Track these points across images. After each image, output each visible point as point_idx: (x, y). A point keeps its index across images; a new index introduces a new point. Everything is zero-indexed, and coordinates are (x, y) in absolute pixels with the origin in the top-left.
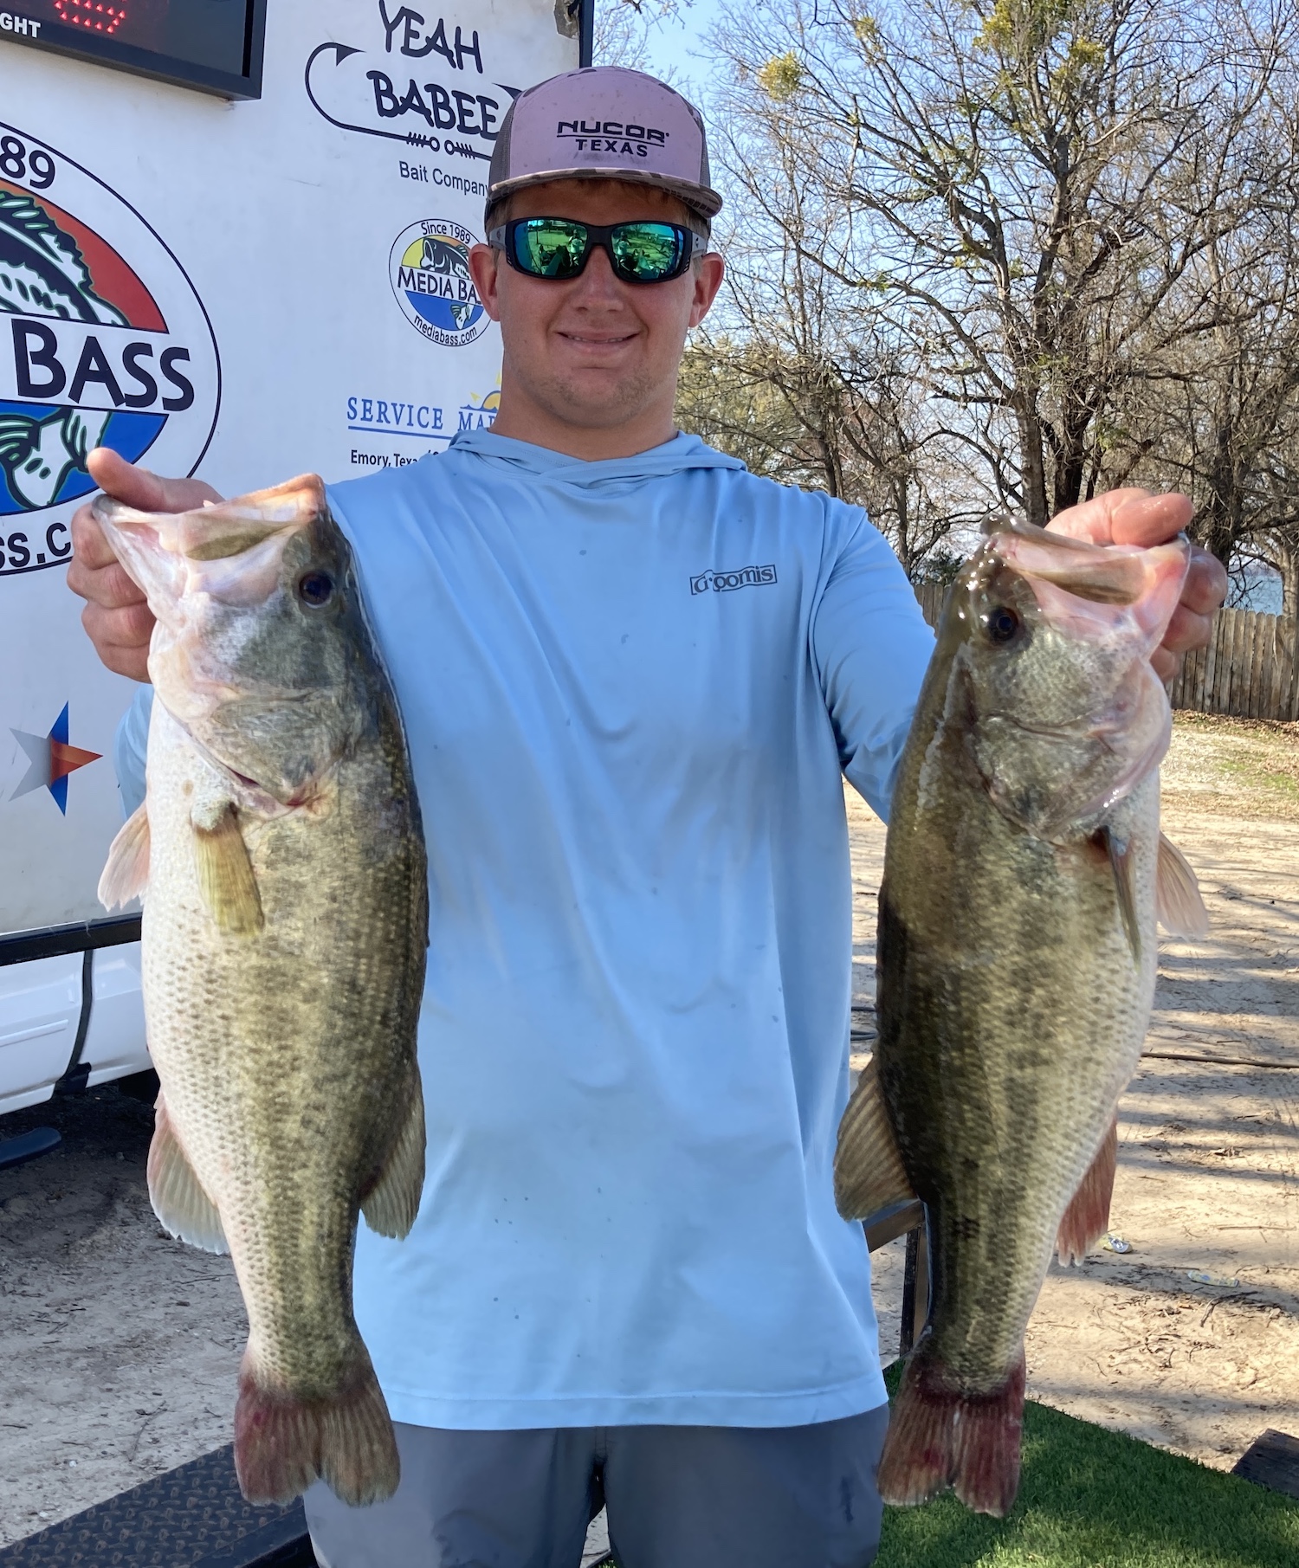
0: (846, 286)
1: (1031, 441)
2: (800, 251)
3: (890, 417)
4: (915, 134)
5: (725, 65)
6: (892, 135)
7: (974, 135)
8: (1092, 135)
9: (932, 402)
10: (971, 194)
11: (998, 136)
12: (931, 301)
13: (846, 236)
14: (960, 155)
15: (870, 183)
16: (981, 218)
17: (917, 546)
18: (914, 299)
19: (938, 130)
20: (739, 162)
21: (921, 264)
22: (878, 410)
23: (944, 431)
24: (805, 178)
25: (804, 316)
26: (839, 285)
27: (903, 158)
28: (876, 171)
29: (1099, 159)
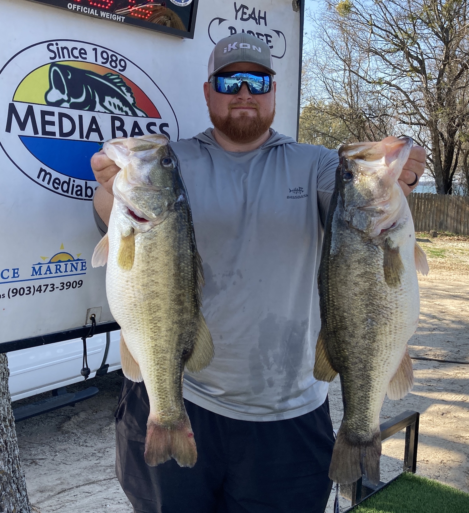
0: (367, 83)
1: (435, 139)
2: (350, 71)
3: (383, 130)
4: (393, 28)
5: (323, 4)
6: (384, 28)
7: (414, 28)
8: (457, 27)
9: (398, 125)
10: (413, 50)
11: (423, 28)
12: (398, 89)
13: (367, 65)
14: (409, 36)
15: (376, 46)
16: (417, 59)
18: (391, 88)
19: (401, 26)
20: (328, 39)
21: (395, 75)
22: (379, 128)
24: (352, 44)
25: (351, 94)
26: (364, 83)
27: (388, 37)
28: (379, 42)
29: (460, 36)
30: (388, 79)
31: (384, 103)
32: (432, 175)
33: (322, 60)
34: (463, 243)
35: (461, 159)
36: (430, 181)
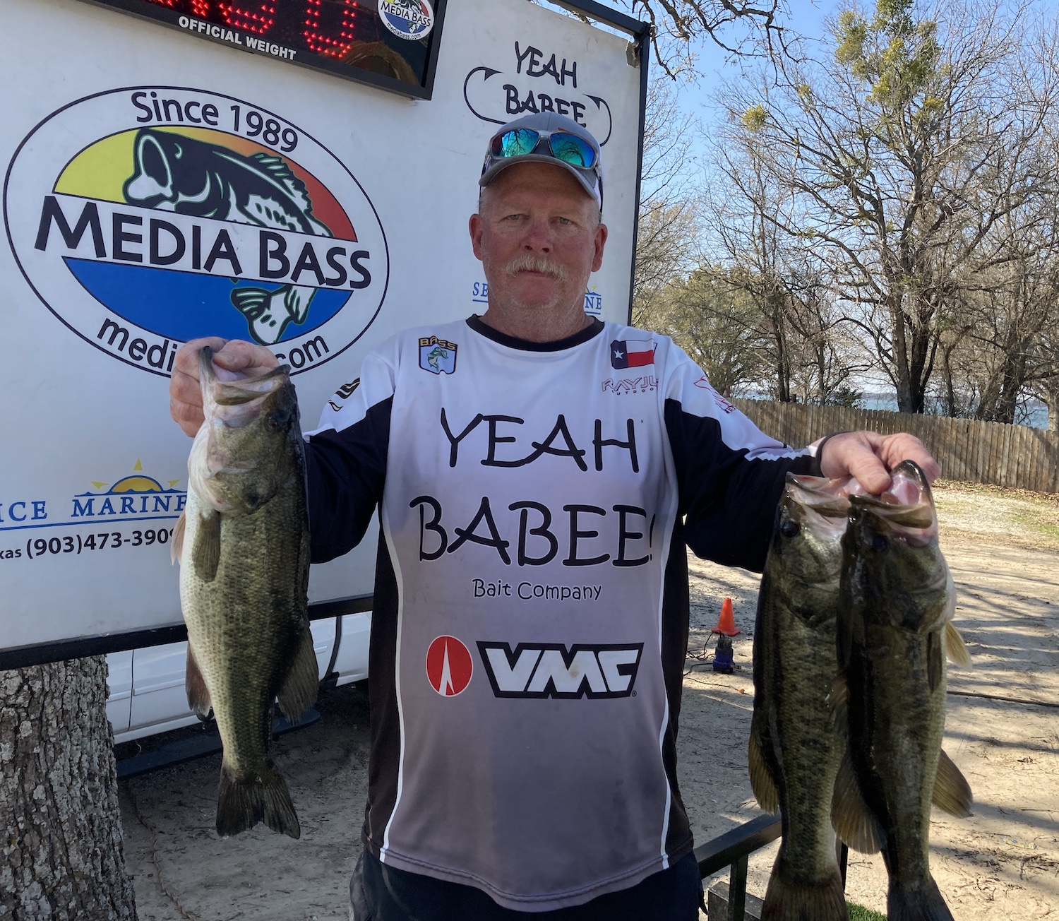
0: (790, 235)
1: (899, 325)
2: (763, 215)
3: (814, 310)
4: (832, 150)
5: (722, 112)
6: (819, 151)
7: (867, 151)
8: (936, 151)
9: (839, 302)
10: (864, 184)
11: (880, 151)
12: (840, 245)
13: (791, 207)
14: (857, 161)
15: (805, 178)
16: (870, 198)
17: (830, 383)
18: (829, 243)
19: (844, 148)
20: (730, 166)
21: (834, 223)
22: (808, 306)
23: (847, 319)
24: (766, 175)
25: (765, 252)
26: (785, 235)
27: (824, 163)
28: (809, 171)
29: (940, 164)
30: (823, 229)
31: (817, 265)
32: (892, 382)
33: (719, 199)
34: (940, 493)
35: (939, 357)
36: (888, 392)
